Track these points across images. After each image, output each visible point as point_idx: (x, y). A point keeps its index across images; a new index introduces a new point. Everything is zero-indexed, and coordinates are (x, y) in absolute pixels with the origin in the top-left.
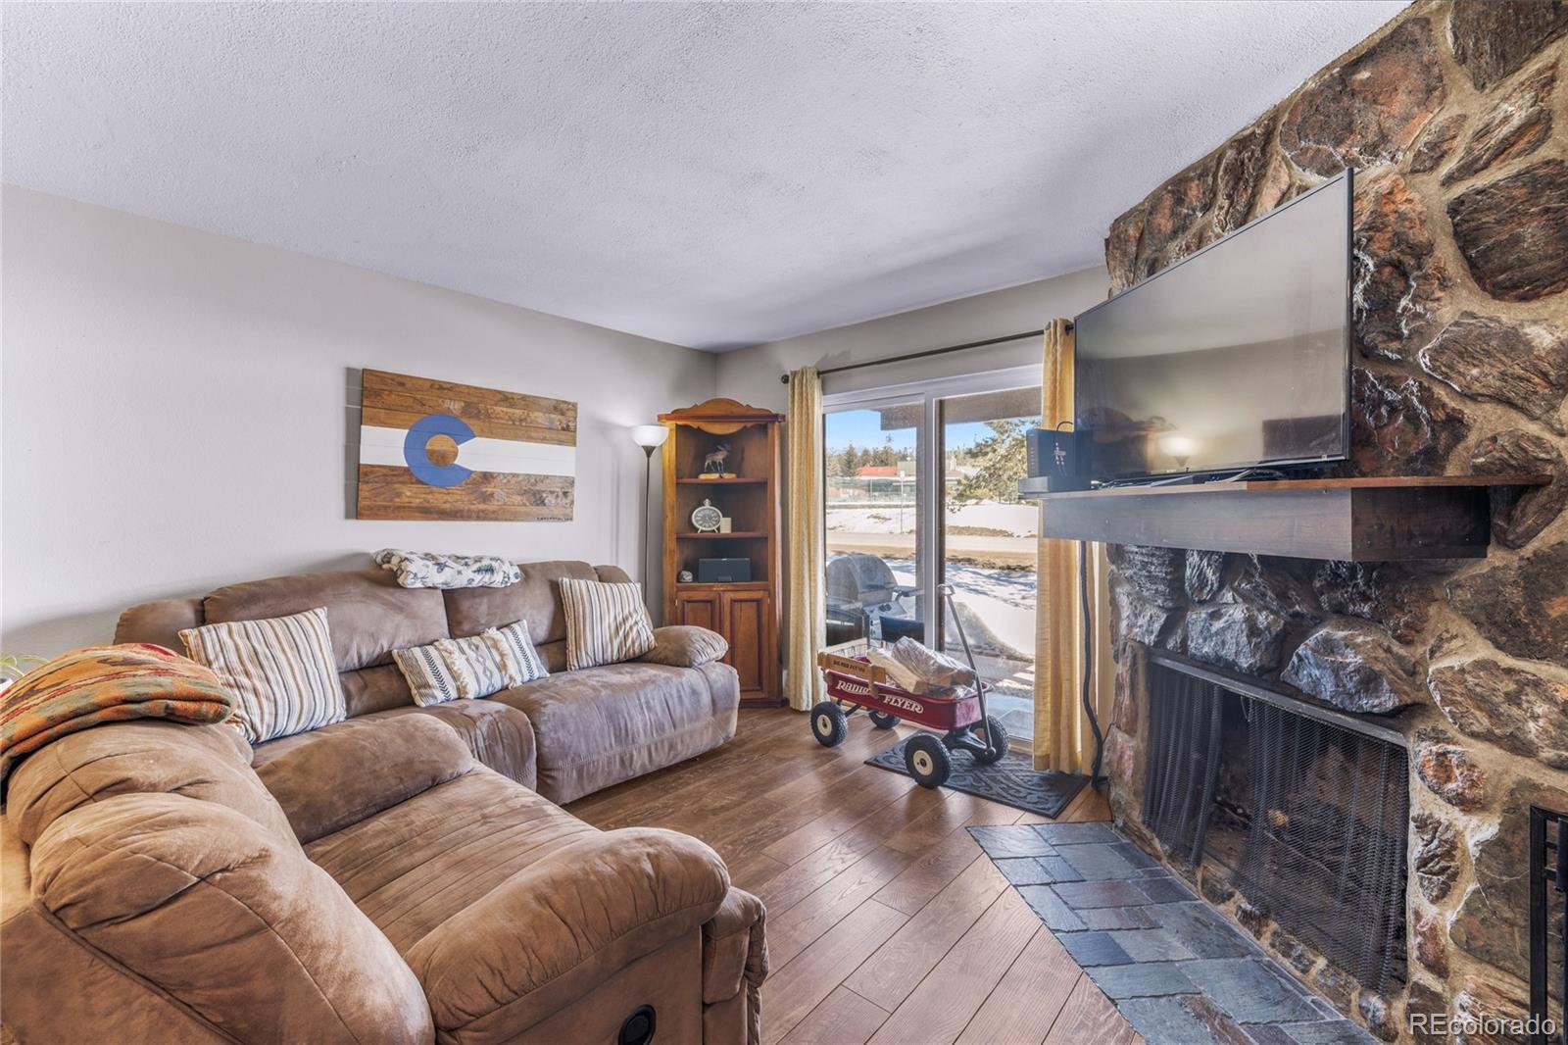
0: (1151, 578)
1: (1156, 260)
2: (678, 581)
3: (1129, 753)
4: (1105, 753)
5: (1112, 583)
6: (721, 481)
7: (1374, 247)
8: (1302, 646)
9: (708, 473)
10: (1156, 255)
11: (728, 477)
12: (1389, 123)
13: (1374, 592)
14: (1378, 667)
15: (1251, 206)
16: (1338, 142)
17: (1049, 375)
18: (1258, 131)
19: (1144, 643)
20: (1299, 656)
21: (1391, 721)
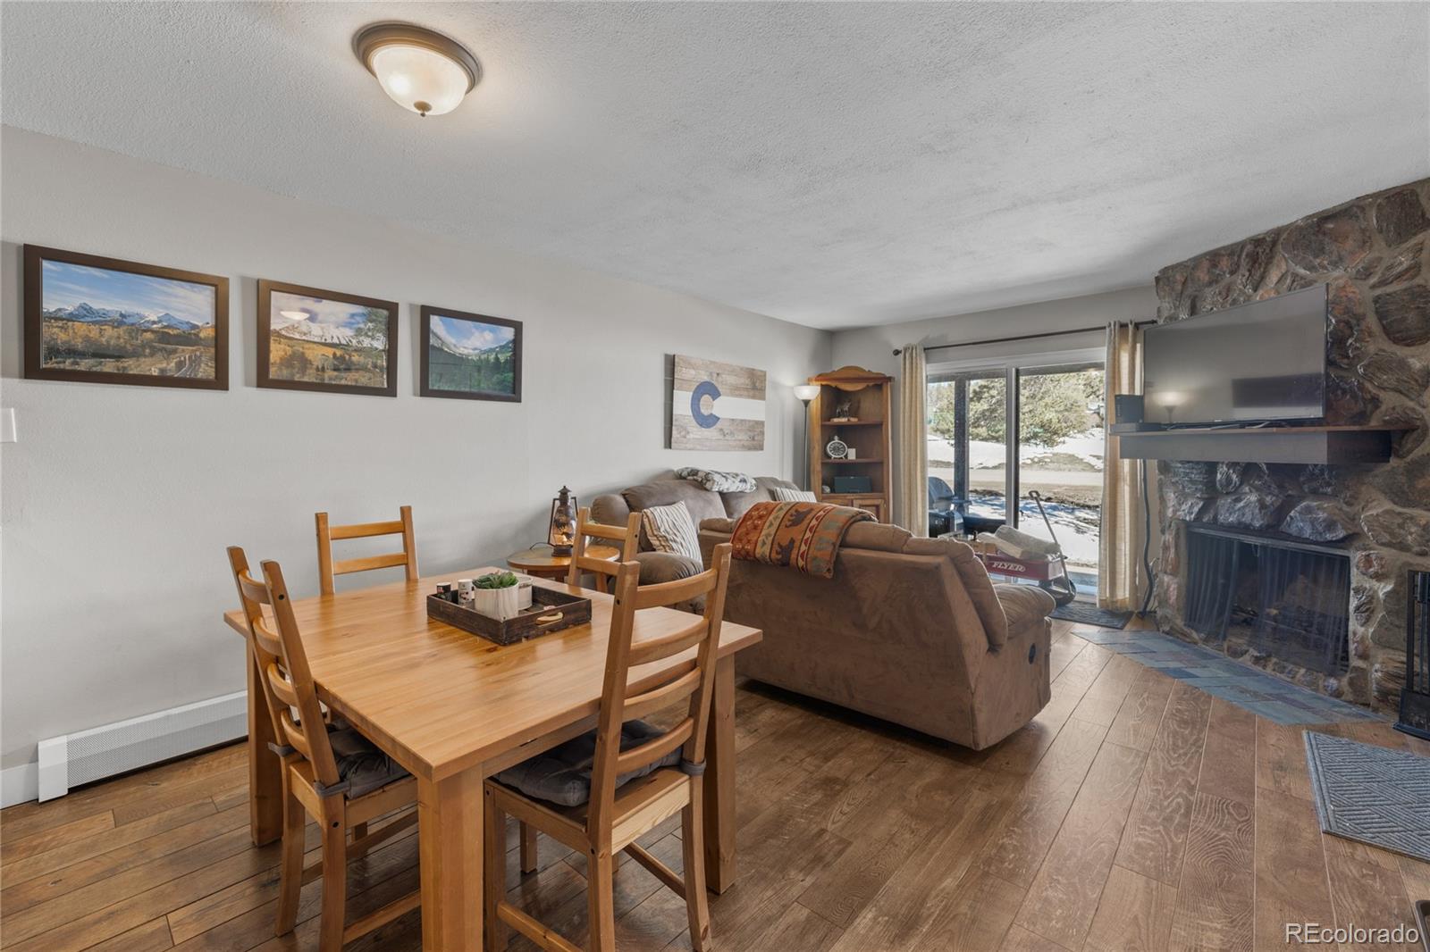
0: (1191, 481)
1: (1196, 297)
2: (823, 493)
3: (1173, 586)
4: (1155, 589)
5: (1161, 486)
6: (849, 423)
7: (1336, 312)
8: (1293, 512)
9: (838, 417)
10: (1197, 293)
11: (854, 420)
12: (1343, 253)
13: (1333, 482)
14: (1335, 518)
15: (1263, 278)
16: (1316, 256)
17: (1111, 357)
18: (1268, 239)
19: (1185, 520)
20: (1291, 517)
21: (1341, 544)
